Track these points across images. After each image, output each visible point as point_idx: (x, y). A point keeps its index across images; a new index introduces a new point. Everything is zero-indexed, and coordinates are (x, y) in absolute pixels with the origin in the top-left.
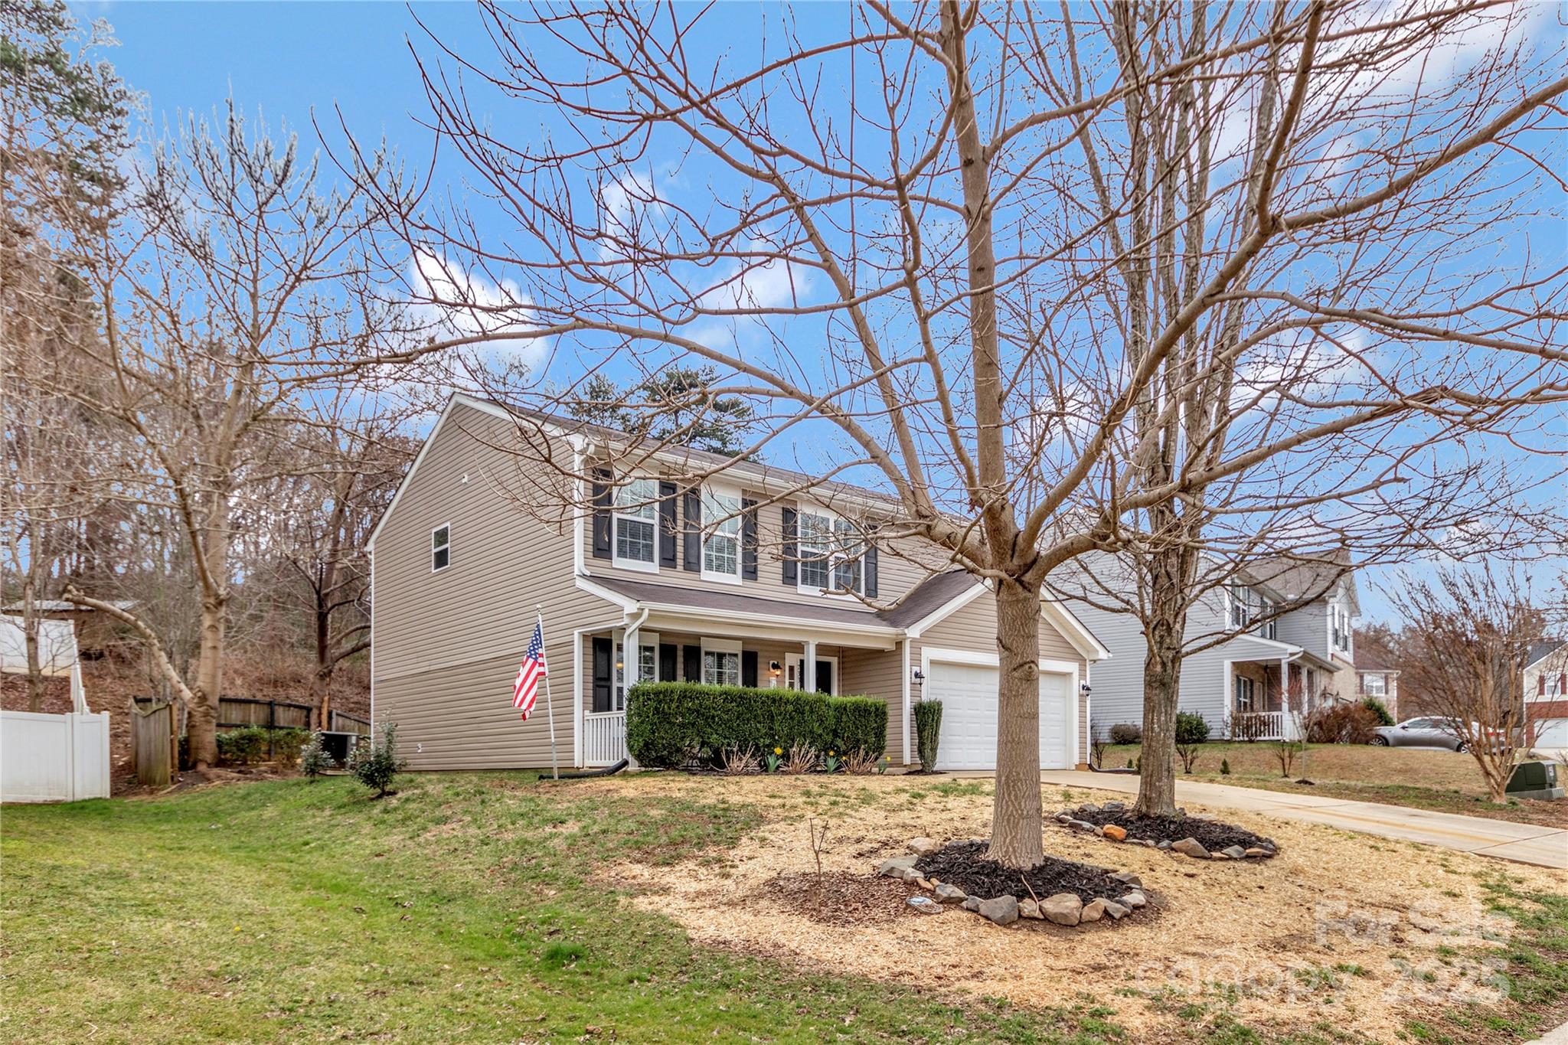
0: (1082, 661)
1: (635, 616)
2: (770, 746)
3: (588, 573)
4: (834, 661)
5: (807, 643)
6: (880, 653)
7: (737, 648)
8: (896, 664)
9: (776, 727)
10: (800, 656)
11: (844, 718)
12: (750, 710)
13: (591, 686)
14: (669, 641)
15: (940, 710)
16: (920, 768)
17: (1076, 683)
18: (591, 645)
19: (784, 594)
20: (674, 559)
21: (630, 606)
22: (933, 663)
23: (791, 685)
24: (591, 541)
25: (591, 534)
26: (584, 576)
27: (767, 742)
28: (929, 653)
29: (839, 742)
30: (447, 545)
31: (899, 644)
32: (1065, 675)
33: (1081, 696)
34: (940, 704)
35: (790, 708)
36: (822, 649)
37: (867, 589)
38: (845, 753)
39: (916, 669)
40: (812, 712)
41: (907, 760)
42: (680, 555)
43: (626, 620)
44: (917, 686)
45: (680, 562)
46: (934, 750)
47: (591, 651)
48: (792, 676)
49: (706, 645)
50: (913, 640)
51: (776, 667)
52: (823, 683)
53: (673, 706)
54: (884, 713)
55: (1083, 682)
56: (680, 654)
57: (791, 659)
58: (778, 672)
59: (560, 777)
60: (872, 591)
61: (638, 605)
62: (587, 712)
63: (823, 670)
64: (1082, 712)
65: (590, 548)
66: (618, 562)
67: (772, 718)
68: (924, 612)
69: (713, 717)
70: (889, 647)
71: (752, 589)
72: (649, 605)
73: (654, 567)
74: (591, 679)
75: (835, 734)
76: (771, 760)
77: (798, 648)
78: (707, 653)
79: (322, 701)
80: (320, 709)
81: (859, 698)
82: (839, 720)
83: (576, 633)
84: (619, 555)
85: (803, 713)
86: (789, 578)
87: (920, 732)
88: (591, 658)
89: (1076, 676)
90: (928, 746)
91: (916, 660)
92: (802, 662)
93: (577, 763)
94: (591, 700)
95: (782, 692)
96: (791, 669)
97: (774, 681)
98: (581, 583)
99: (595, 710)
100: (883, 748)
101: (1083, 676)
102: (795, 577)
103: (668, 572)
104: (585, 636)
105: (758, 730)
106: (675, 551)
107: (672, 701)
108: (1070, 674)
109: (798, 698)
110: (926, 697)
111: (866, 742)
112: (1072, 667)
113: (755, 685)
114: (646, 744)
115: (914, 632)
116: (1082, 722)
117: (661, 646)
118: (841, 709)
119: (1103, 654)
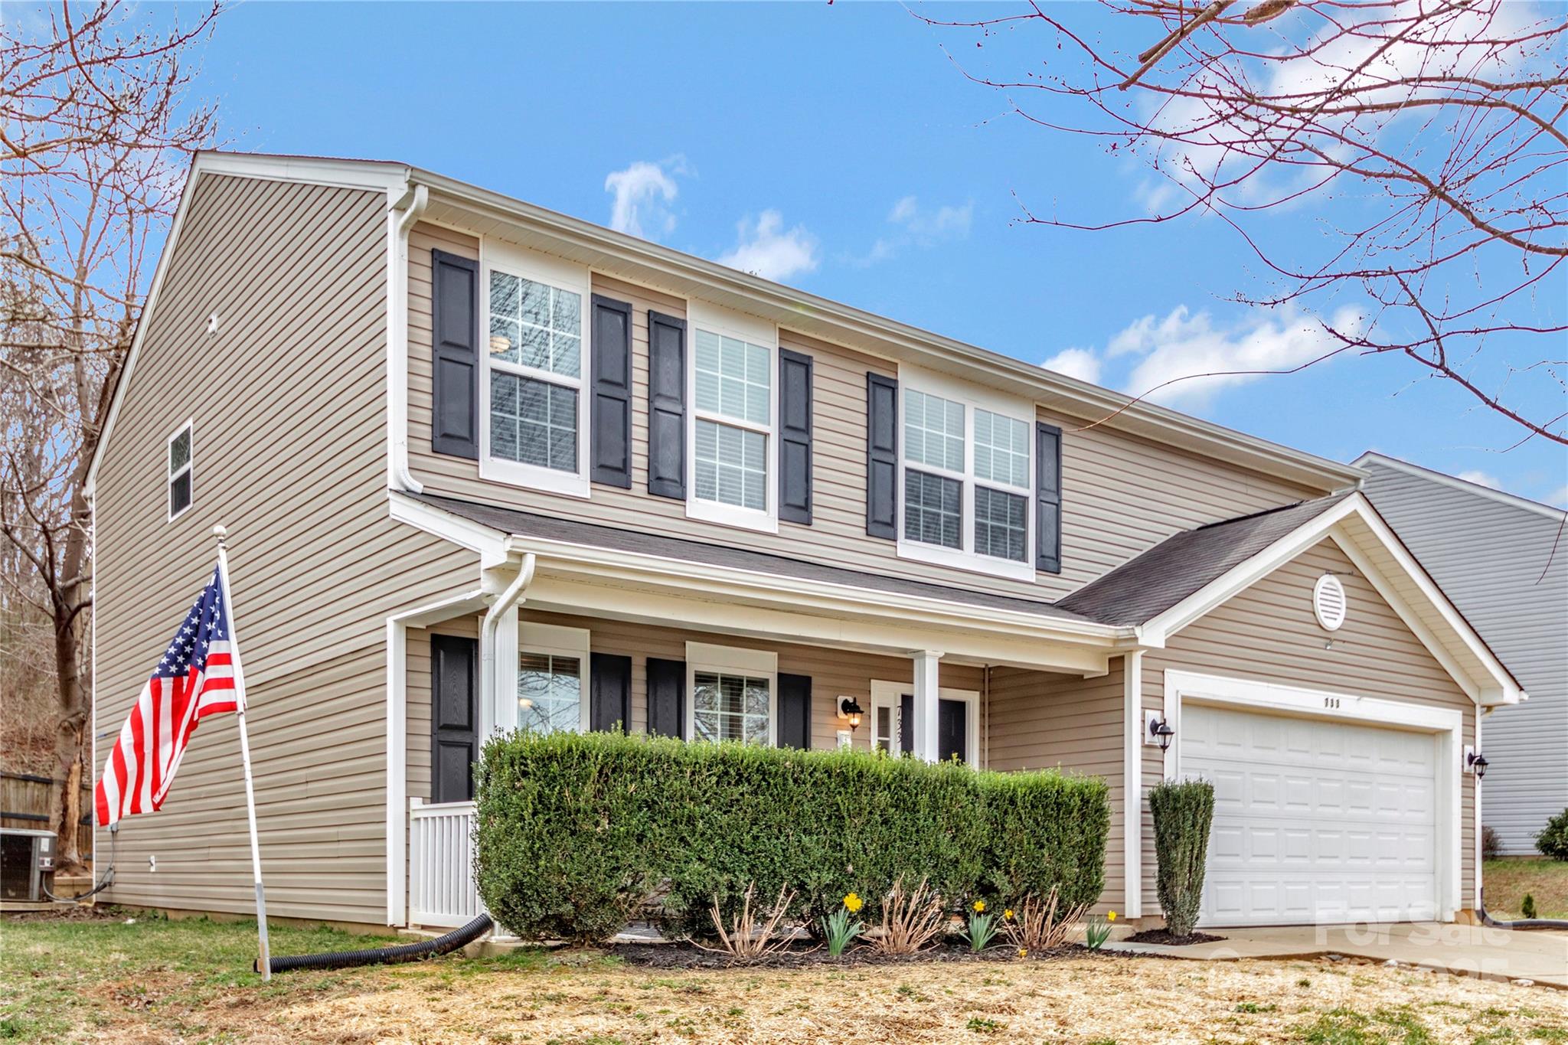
0: (1467, 706)
1: (506, 573)
2: (837, 887)
3: (418, 487)
4: (972, 700)
5: (920, 653)
6: (1074, 681)
7: (765, 665)
8: (1112, 704)
9: (850, 841)
10: (903, 688)
11: (1011, 823)
12: (784, 800)
13: (426, 742)
14: (612, 647)
15: (1209, 804)
16: (1162, 925)
17: (1456, 751)
18: (426, 650)
19: (871, 555)
20: (625, 468)
21: (492, 548)
22: (1190, 704)
23: (884, 745)
24: (426, 416)
25: (426, 400)
26: (408, 493)
27: (827, 878)
28: (1181, 683)
29: (999, 879)
30: (189, 465)
31: (1117, 663)
32: (1435, 735)
33: (1466, 775)
34: (1208, 791)
35: (883, 797)
36: (952, 672)
37: (1041, 556)
38: (1010, 903)
39: (1153, 715)
40: (934, 807)
41: (1134, 908)
42: (639, 462)
43: (487, 585)
44: (1154, 754)
45: (639, 475)
46: (1194, 888)
47: (426, 665)
48: (884, 730)
49: (699, 658)
50: (1151, 654)
51: (850, 708)
52: (952, 742)
53: (589, 790)
54: (1101, 811)
55: (1469, 749)
56: (639, 675)
57: (884, 694)
58: (856, 720)
59: (277, 968)
60: (1050, 563)
61: (509, 544)
62: (416, 803)
63: (952, 714)
64: (1468, 807)
65: (426, 432)
66: (492, 467)
67: (838, 819)
68: (1170, 594)
69: (691, 820)
70: (1092, 666)
71: (797, 541)
72: (534, 546)
73: (578, 483)
74: (426, 727)
75: (991, 859)
76: (836, 924)
77: (900, 667)
78: (702, 679)
79: (69, 772)
80: (65, 785)
81: (1046, 775)
82: (998, 827)
83: (390, 621)
84: (495, 452)
85: (914, 810)
86: (880, 525)
87: (1164, 848)
88: (426, 680)
89: (1457, 737)
90: (1182, 879)
91: (1155, 696)
92: (907, 702)
93: (394, 916)
94: (426, 774)
95: (862, 759)
96: (884, 713)
97: (845, 737)
98: (402, 510)
99: (435, 798)
100: (1097, 889)
101: (1469, 736)
102: (892, 524)
103: (611, 496)
104: (411, 632)
105: (804, 850)
106: (626, 450)
107: (583, 778)
108: (1445, 733)
109: (903, 776)
110: (1176, 772)
111: (1059, 877)
112: (1448, 718)
113: (806, 744)
114: (518, 888)
115: (1154, 634)
116: (1468, 827)
117: (595, 657)
118: (1003, 802)
119: (1510, 695)
